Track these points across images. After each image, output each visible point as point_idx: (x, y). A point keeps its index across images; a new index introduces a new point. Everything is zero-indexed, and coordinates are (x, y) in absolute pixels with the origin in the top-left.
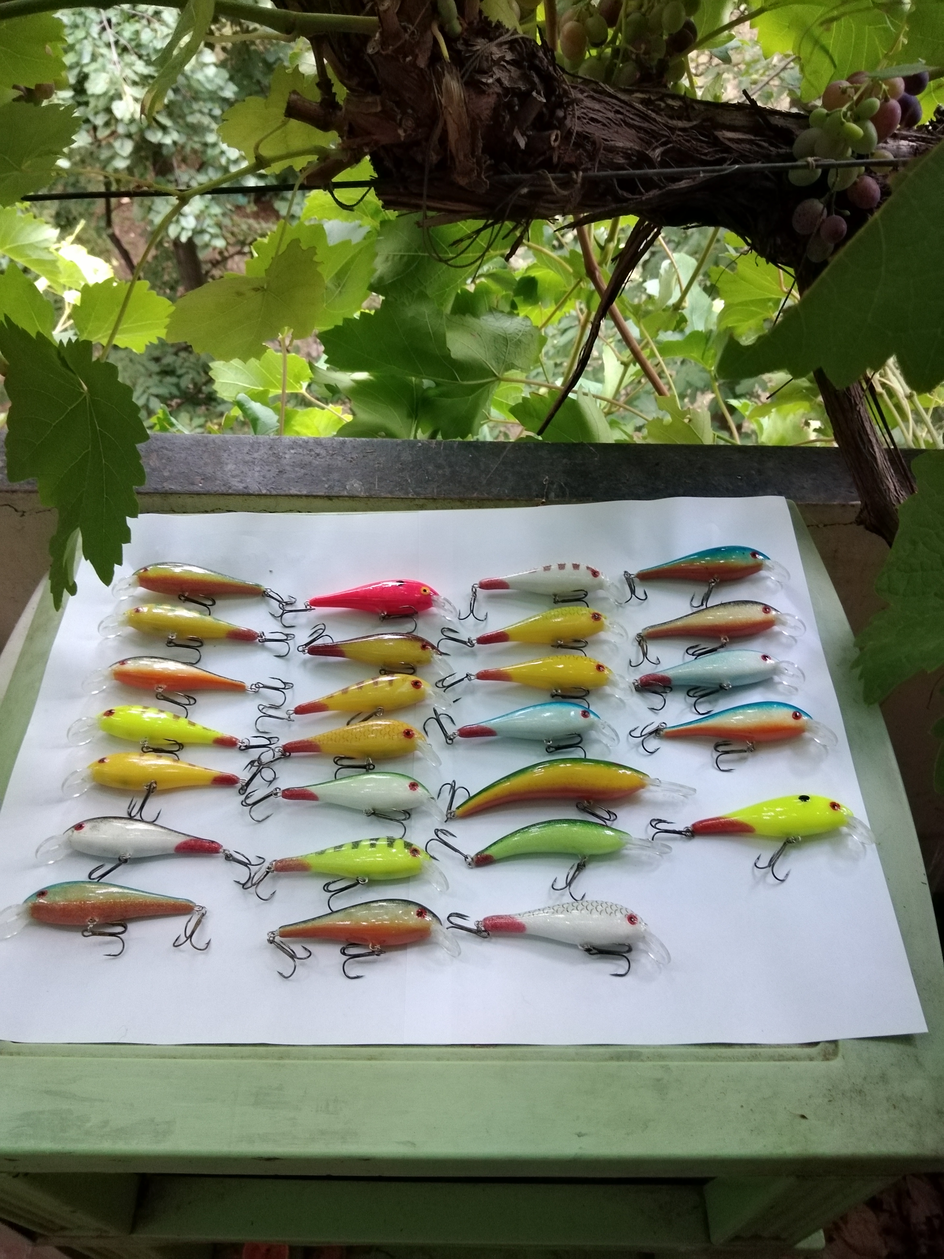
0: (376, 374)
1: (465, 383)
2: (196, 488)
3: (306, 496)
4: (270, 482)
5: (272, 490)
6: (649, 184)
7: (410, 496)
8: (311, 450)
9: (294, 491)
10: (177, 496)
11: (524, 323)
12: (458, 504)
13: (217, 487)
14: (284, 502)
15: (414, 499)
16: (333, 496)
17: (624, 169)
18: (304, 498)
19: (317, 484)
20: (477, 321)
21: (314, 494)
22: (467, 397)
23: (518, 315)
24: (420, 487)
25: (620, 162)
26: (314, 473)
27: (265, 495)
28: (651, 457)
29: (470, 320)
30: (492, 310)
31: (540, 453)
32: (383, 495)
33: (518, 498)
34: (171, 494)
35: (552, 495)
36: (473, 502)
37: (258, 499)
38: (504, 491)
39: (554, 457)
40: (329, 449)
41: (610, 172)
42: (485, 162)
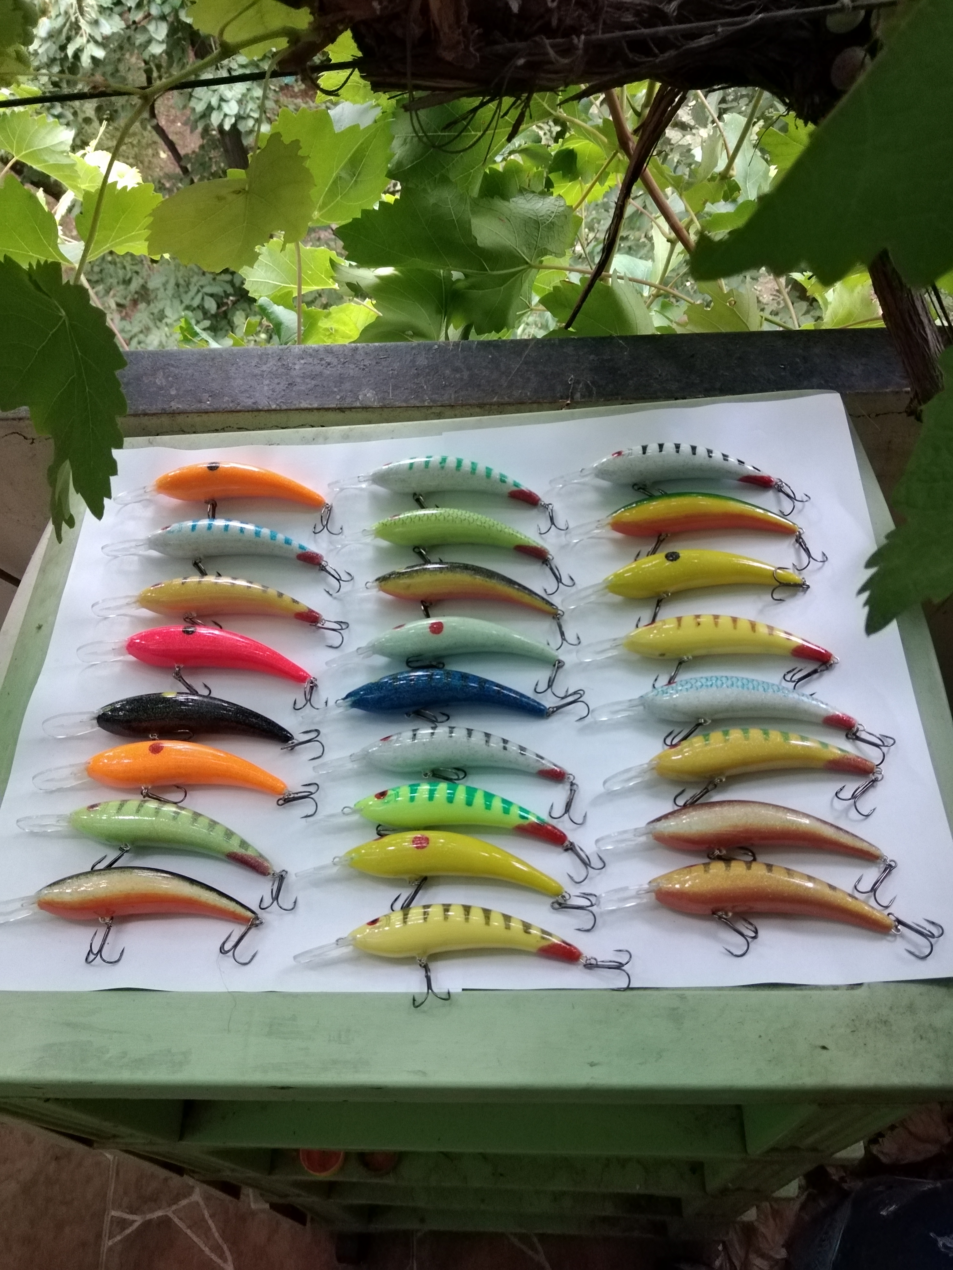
0: (401, 268)
1: (495, 273)
2: (204, 406)
3: (318, 409)
4: (279, 396)
5: (282, 404)
6: (663, 43)
7: (426, 404)
8: (321, 359)
9: (304, 405)
10: (185, 415)
11: (557, 203)
12: (478, 410)
13: (225, 403)
14: (296, 418)
15: (431, 407)
16: (345, 408)
17: (636, 28)
18: (315, 411)
19: (328, 396)
20: (506, 203)
21: (326, 406)
22: (498, 288)
23: (552, 194)
24: (437, 394)
25: (628, 20)
26: (325, 384)
27: (275, 410)
28: (685, 348)
29: (499, 204)
30: (522, 191)
31: (565, 350)
32: (397, 404)
33: (541, 400)
34: (179, 413)
35: (578, 396)
36: (493, 407)
37: (267, 415)
38: (526, 394)
39: (581, 353)
40: (340, 357)
41: (617, 34)
42: (473, 32)
